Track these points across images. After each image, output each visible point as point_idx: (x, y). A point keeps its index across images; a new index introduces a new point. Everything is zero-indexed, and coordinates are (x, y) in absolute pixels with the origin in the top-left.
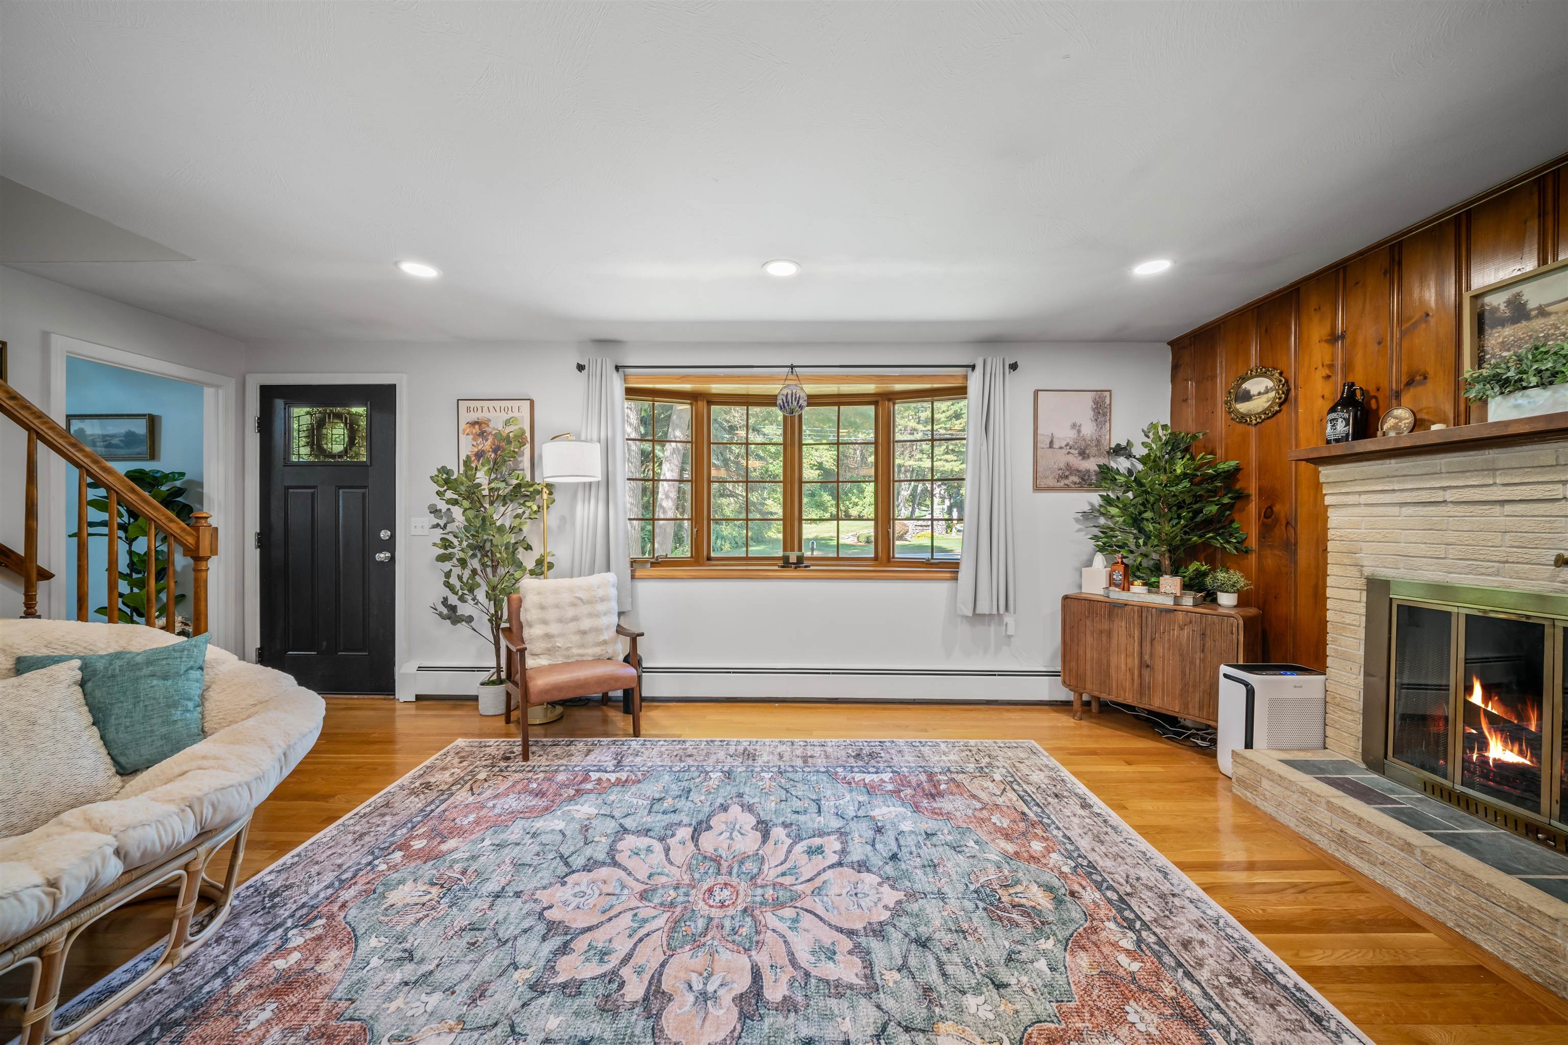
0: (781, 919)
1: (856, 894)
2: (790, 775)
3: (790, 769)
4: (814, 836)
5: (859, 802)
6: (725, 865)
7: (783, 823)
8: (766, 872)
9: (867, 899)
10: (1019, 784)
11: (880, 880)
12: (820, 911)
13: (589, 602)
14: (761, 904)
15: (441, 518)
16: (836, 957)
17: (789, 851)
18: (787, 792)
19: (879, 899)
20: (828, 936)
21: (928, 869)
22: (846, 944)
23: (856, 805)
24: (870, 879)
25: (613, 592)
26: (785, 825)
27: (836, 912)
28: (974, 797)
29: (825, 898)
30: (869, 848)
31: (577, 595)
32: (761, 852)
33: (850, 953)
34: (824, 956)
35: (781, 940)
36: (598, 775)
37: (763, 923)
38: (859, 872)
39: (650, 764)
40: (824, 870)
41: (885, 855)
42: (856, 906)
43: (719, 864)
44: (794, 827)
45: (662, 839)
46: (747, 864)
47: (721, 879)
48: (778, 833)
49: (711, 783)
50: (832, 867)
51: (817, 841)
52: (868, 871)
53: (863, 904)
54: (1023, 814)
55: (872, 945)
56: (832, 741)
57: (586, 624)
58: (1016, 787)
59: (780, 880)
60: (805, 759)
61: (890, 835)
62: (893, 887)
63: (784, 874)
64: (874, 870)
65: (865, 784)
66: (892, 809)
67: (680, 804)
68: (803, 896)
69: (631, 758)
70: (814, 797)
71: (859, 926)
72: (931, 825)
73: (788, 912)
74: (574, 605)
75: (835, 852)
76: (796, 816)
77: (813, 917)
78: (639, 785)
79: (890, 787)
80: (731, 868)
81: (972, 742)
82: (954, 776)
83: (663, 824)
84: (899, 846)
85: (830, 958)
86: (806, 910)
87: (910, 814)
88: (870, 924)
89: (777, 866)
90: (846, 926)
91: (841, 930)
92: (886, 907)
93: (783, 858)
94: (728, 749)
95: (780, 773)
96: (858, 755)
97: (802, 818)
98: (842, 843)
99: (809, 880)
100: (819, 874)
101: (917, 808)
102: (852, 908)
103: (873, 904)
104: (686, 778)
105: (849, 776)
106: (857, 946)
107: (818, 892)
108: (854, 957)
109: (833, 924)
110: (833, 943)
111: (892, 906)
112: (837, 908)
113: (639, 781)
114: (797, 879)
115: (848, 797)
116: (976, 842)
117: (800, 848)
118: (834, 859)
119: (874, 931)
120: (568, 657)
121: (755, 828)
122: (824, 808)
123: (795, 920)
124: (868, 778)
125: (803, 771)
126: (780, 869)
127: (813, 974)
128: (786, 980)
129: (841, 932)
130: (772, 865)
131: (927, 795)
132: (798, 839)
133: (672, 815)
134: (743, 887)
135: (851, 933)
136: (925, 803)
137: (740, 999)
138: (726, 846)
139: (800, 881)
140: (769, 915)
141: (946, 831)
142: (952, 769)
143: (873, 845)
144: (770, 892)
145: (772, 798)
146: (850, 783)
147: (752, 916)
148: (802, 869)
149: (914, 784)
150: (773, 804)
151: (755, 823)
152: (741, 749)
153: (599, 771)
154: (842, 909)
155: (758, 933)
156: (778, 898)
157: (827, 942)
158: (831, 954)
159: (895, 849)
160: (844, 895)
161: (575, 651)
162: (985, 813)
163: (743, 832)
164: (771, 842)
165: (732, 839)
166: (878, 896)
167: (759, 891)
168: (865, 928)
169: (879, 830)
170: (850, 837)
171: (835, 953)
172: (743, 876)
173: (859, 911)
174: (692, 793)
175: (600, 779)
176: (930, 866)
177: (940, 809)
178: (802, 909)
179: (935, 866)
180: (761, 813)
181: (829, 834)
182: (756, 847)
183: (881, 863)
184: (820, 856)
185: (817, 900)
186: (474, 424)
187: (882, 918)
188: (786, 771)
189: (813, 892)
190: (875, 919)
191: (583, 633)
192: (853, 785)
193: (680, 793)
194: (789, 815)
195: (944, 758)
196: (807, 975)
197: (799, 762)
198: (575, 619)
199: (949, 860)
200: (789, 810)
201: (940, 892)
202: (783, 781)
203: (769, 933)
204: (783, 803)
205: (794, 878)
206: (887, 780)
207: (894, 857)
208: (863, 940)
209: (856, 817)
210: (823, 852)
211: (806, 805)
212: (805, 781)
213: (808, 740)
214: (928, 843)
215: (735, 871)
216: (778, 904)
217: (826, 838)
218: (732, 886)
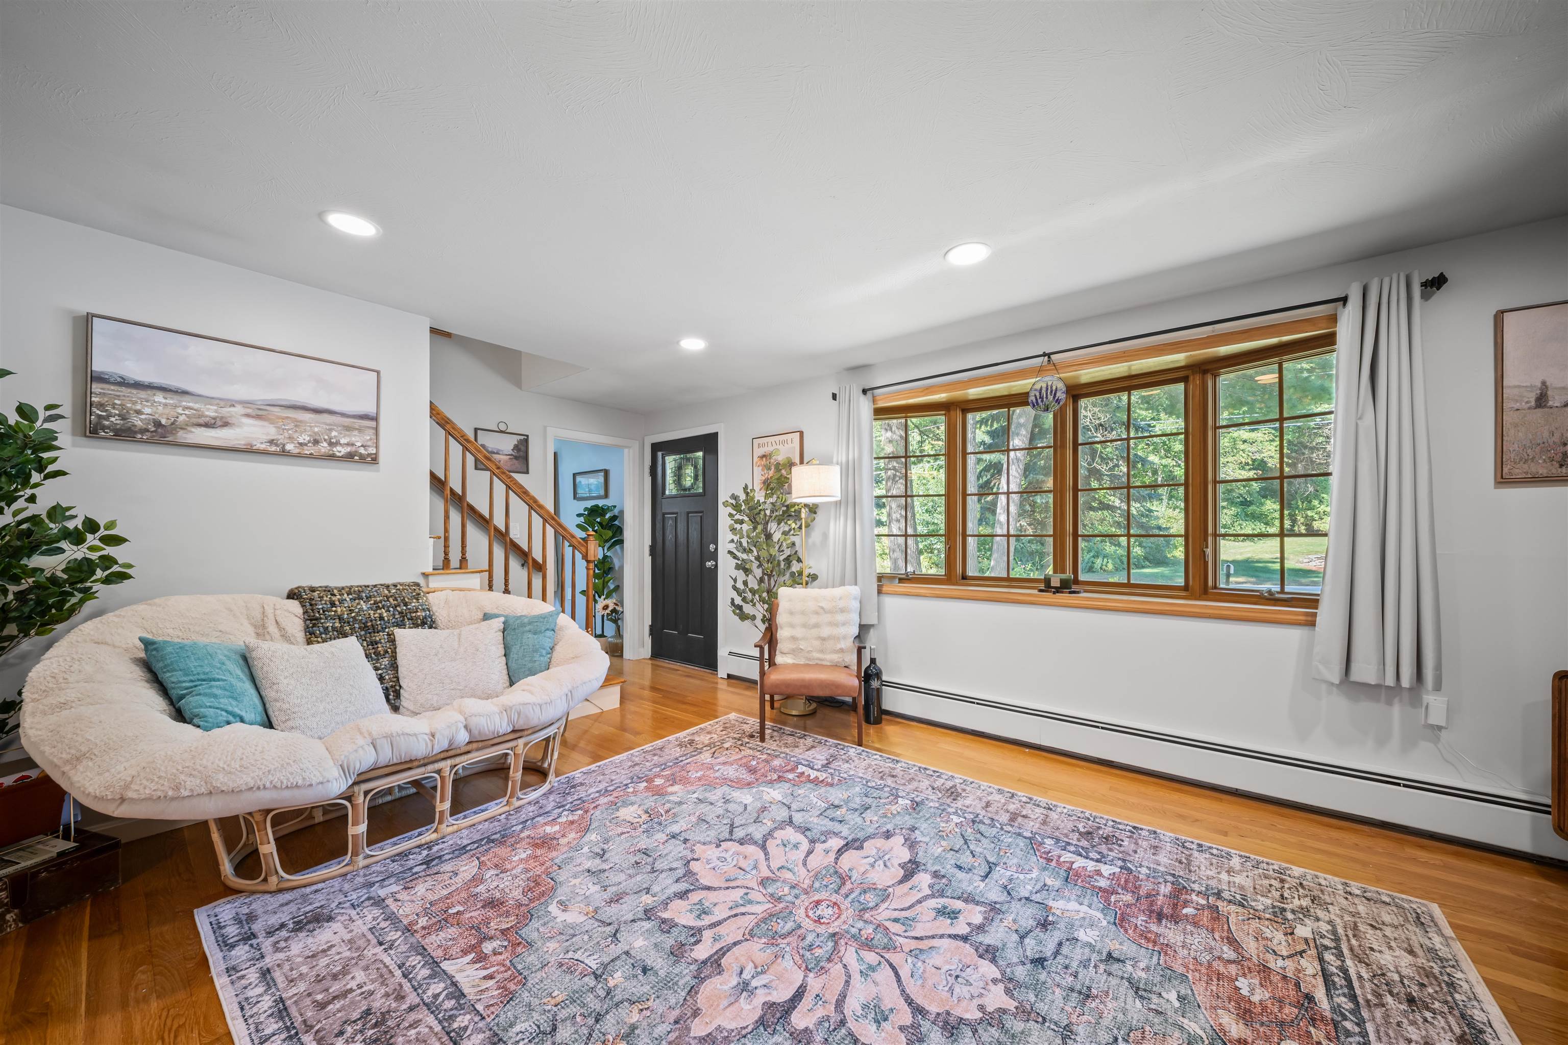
0: (860, 960)
1: (957, 977)
2: (982, 828)
3: (987, 821)
4: (959, 898)
5: (1045, 885)
6: (848, 886)
7: (935, 872)
8: (880, 911)
9: (965, 989)
10: (1340, 955)
11: (1000, 977)
12: (904, 973)
13: (830, 612)
14: (853, 936)
15: (736, 535)
16: (883, 1024)
17: (919, 902)
18: (966, 843)
19: (981, 995)
20: (891, 998)
21: (1075, 995)
22: (906, 1018)
23: (1038, 887)
24: (989, 970)
25: (856, 605)
26: (936, 875)
27: (920, 982)
28: (1232, 941)
29: (920, 964)
30: (1015, 937)
31: (820, 604)
32: (890, 890)
33: (902, 1028)
34: (873, 1015)
35: (844, 978)
36: (804, 769)
37: (841, 954)
38: (981, 956)
39: (852, 773)
40: (942, 936)
41: (1029, 953)
42: (947, 989)
43: (844, 884)
44: (944, 880)
45: (813, 841)
46: (868, 895)
47: (834, 898)
48: (923, 880)
49: (894, 808)
50: (955, 937)
51: (958, 905)
52: (993, 960)
53: (957, 990)
54: (1309, 998)
55: (932, 1035)
56: (1065, 807)
57: (826, 631)
58: (1328, 957)
59: (887, 924)
60: (1014, 817)
61: (1057, 935)
62: (1008, 991)
63: (896, 920)
64: (1001, 962)
65: (1070, 868)
66: (1084, 908)
67: (849, 817)
68: (899, 950)
69: (840, 763)
70: (992, 860)
71: (933, 1009)
72: (1123, 946)
73: (871, 957)
74: (817, 613)
75: (969, 924)
76: (957, 870)
77: (892, 974)
78: (829, 788)
79: (1103, 883)
80: (852, 891)
81: (1297, 871)
82: (1220, 904)
83: (824, 829)
84: (1057, 953)
85: (877, 1022)
86: (891, 965)
87: (1105, 923)
88: (948, 1013)
89: (895, 910)
90: (919, 1001)
91: (910, 1002)
92: (981, 1008)
93: (907, 905)
94: (935, 781)
95: (974, 822)
96: (1089, 833)
97: (960, 875)
98: (985, 918)
99: (917, 938)
100: (933, 937)
101: (1121, 921)
102: (940, 988)
103: (968, 996)
104: (874, 795)
105: (1056, 852)
106: (915, 1026)
107: (916, 954)
108: (903, 1035)
109: (908, 991)
110: (892, 1010)
111: (990, 1009)
112: (925, 980)
113: (832, 785)
114: (906, 931)
115: (1034, 875)
116: (1181, 998)
117: (934, 903)
118: (963, 930)
119: (946, 1023)
120: (809, 659)
121: (903, 866)
122: (995, 875)
123: (872, 968)
124: (1079, 862)
125: (1002, 829)
126: (896, 914)
127: (849, 1025)
128: (820, 1015)
129: (910, 1004)
130: (892, 907)
131: (1151, 912)
132: (941, 893)
133: (837, 824)
134: (849, 913)
135: (918, 1010)
136: (1140, 920)
137: (770, 1006)
138: (862, 870)
139: (906, 934)
140: (851, 950)
141: (1142, 965)
142: (1226, 895)
143: (1022, 937)
144: (870, 929)
145: (944, 843)
146: (1049, 860)
147: (836, 943)
148: (918, 924)
149: (1143, 892)
150: (940, 850)
151: (907, 860)
152: (949, 784)
153: (808, 766)
154: (930, 983)
155: (829, 960)
156: (872, 939)
157: (886, 1005)
158: (881, 1018)
159: (1048, 954)
160: (943, 971)
161: (816, 655)
162: (1233, 969)
163: (888, 864)
164: (909, 884)
165: (873, 866)
166: (982, 991)
167: (860, 924)
168: (938, 1014)
169: (1044, 925)
170: (1000, 916)
171: (886, 1019)
172: (857, 904)
173: (946, 995)
174: (868, 811)
175: (803, 773)
176: (1080, 993)
177: (1158, 935)
178: (887, 961)
179: (1088, 996)
180: (921, 854)
181: (978, 903)
182: (890, 883)
183: (1015, 960)
184: (949, 921)
185: (909, 960)
186: (763, 456)
187: (967, 1016)
188: (981, 822)
189: (911, 951)
190: (958, 1012)
191: (823, 639)
192: (1053, 864)
193: (858, 807)
194: (949, 867)
195: (1224, 876)
196: (843, 1023)
197: (1004, 818)
198: (816, 626)
199: (1116, 999)
200: (953, 862)
201: (1067, 1027)
202: (969, 830)
203: (840, 966)
204: (952, 852)
205: (904, 928)
206: (1106, 874)
207: (1039, 962)
208: (926, 1025)
209: (1027, 899)
210: (956, 918)
211: (976, 864)
212: (995, 840)
213: (1035, 798)
214: (1102, 967)
215: (852, 896)
216: (868, 945)
217: (971, 906)
218: (839, 908)
